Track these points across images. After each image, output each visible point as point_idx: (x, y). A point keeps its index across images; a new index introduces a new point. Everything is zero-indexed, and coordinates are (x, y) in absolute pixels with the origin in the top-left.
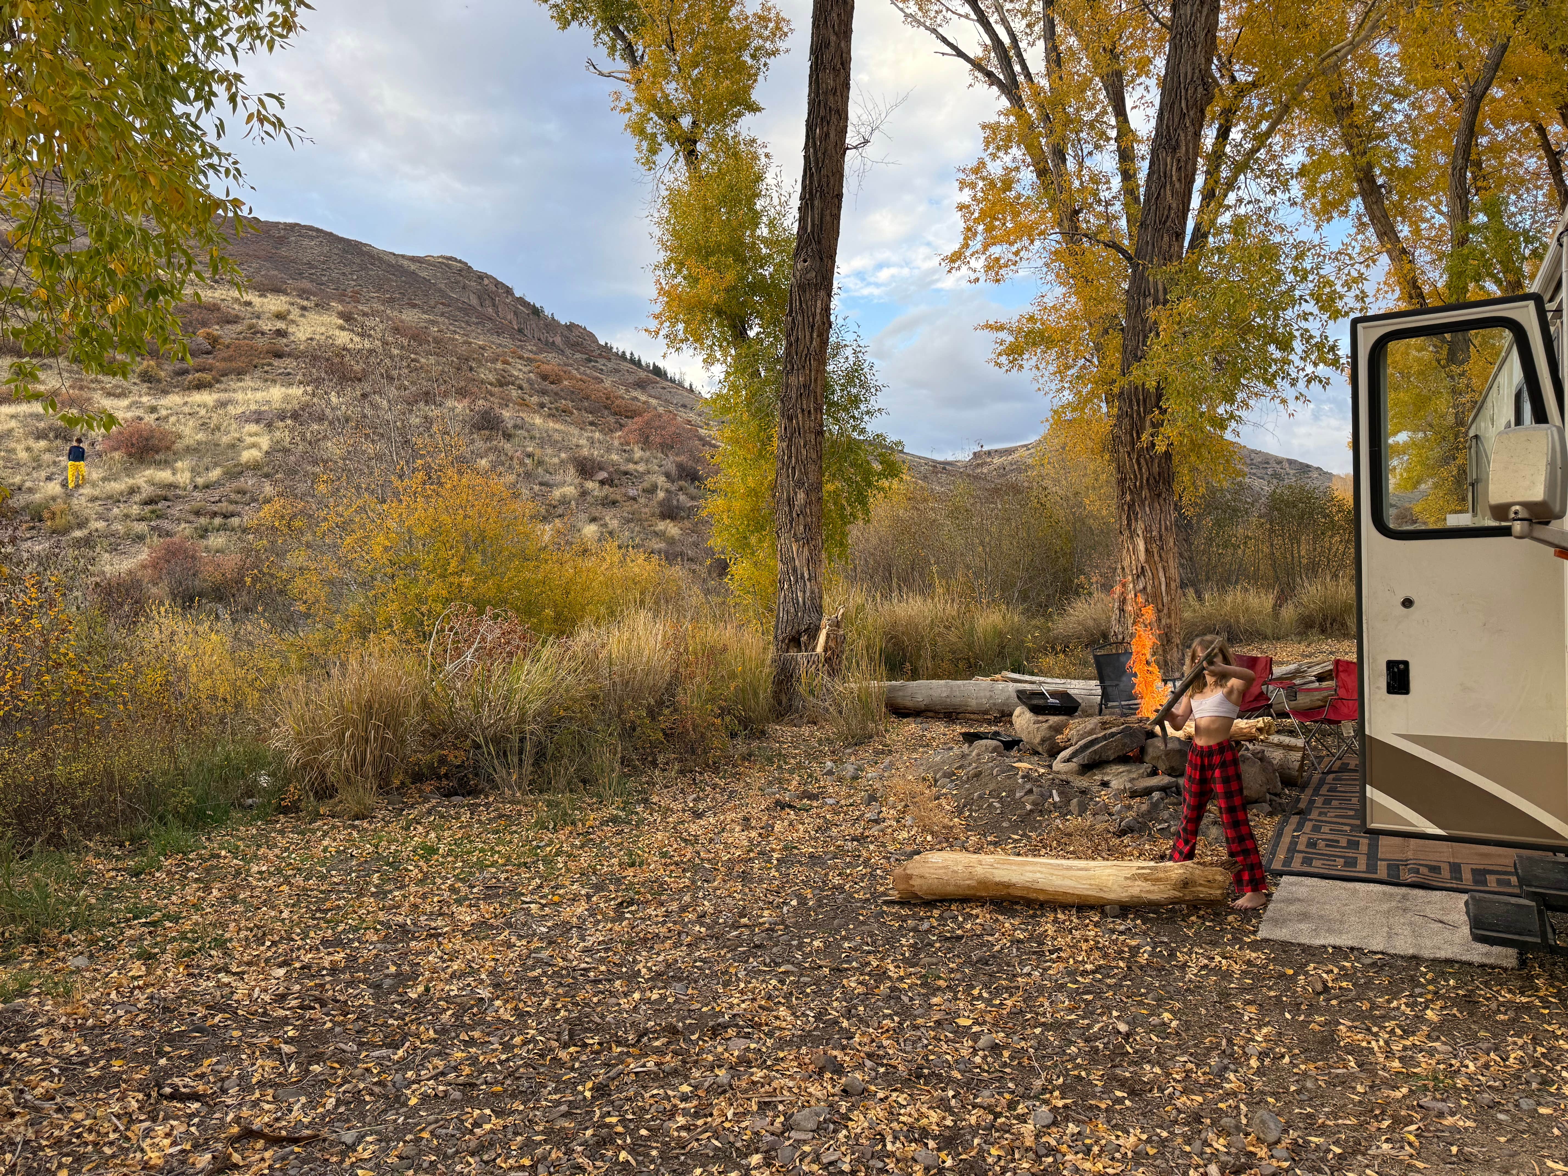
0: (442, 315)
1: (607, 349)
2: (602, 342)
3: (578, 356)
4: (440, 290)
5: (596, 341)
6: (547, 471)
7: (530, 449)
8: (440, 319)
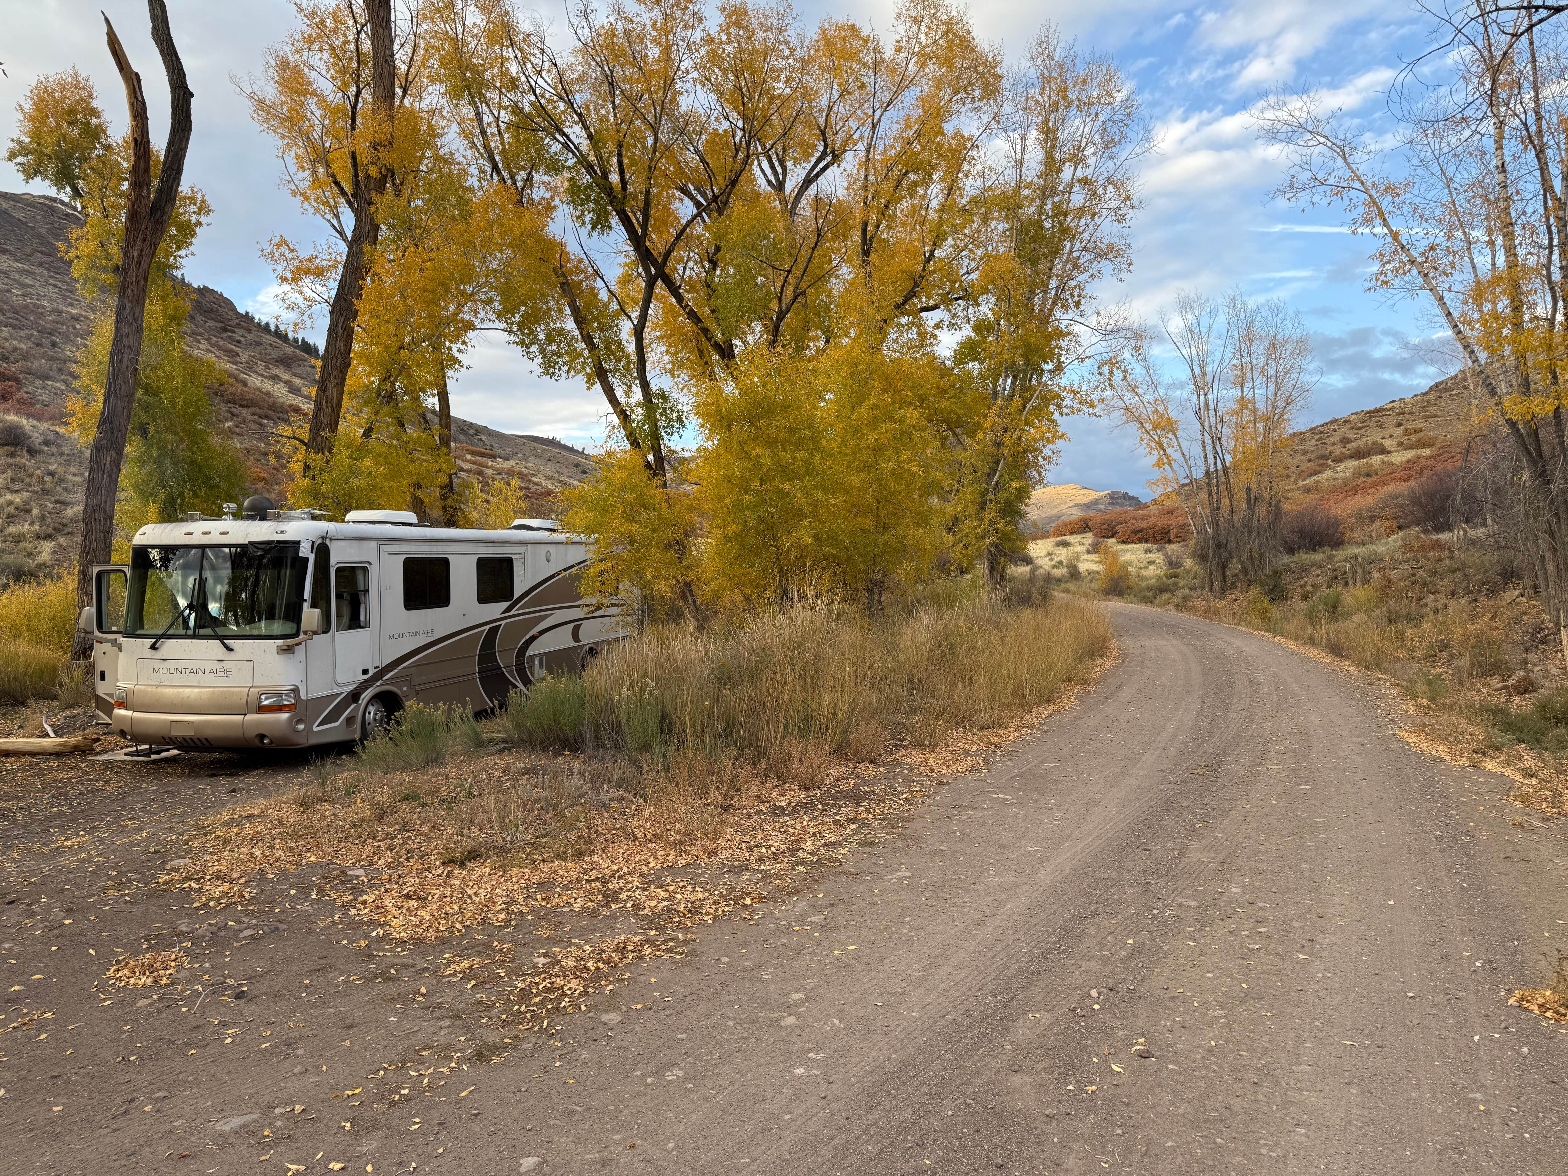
0: (41, 265)
1: (247, 318)
2: (241, 310)
3: (211, 323)
4: (39, 236)
5: (233, 308)
6: (65, 489)
7: (52, 468)
8: (37, 270)
